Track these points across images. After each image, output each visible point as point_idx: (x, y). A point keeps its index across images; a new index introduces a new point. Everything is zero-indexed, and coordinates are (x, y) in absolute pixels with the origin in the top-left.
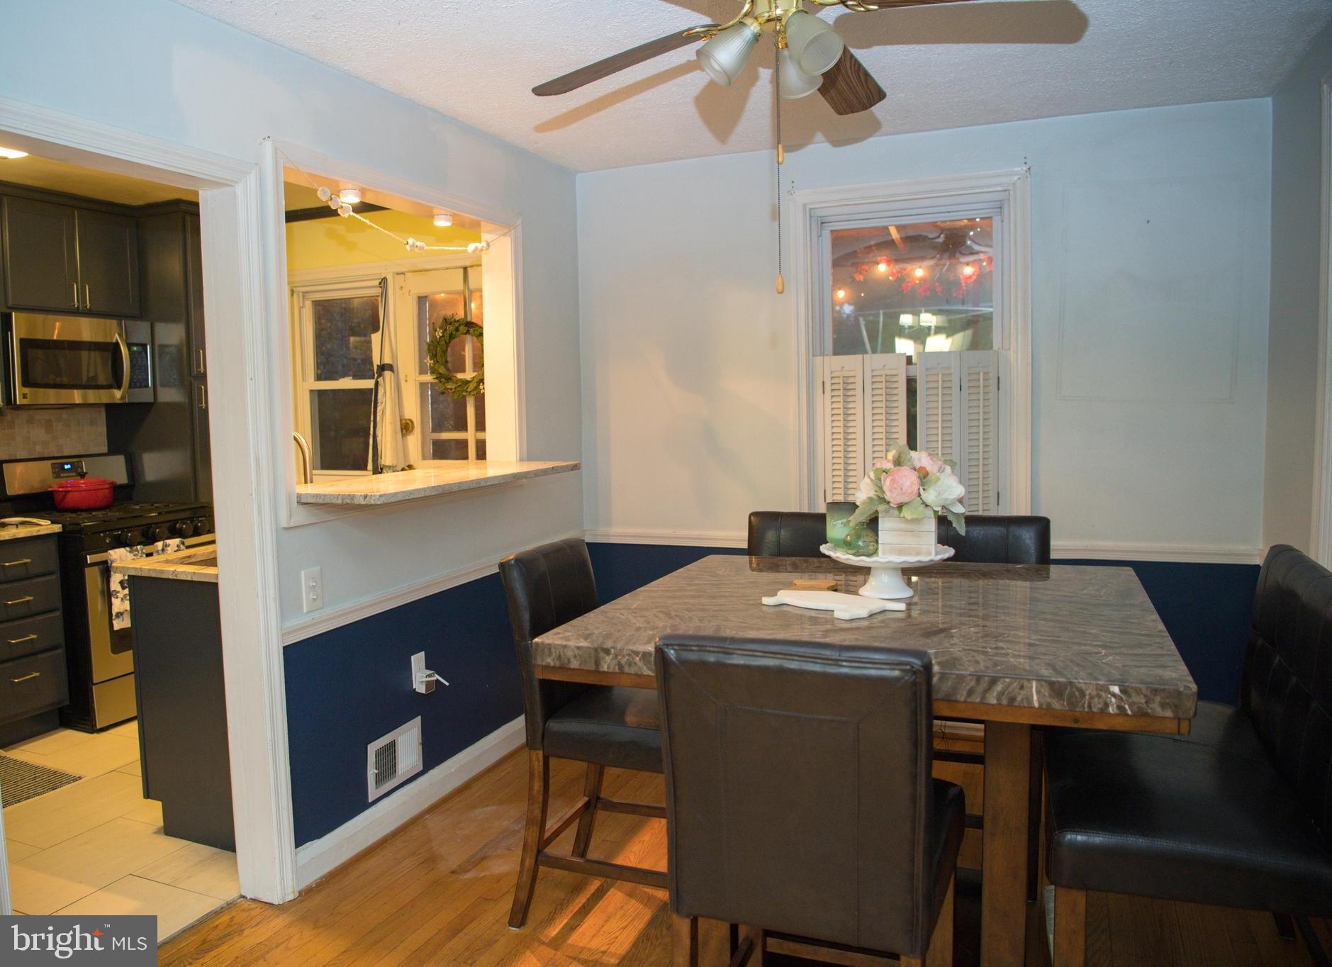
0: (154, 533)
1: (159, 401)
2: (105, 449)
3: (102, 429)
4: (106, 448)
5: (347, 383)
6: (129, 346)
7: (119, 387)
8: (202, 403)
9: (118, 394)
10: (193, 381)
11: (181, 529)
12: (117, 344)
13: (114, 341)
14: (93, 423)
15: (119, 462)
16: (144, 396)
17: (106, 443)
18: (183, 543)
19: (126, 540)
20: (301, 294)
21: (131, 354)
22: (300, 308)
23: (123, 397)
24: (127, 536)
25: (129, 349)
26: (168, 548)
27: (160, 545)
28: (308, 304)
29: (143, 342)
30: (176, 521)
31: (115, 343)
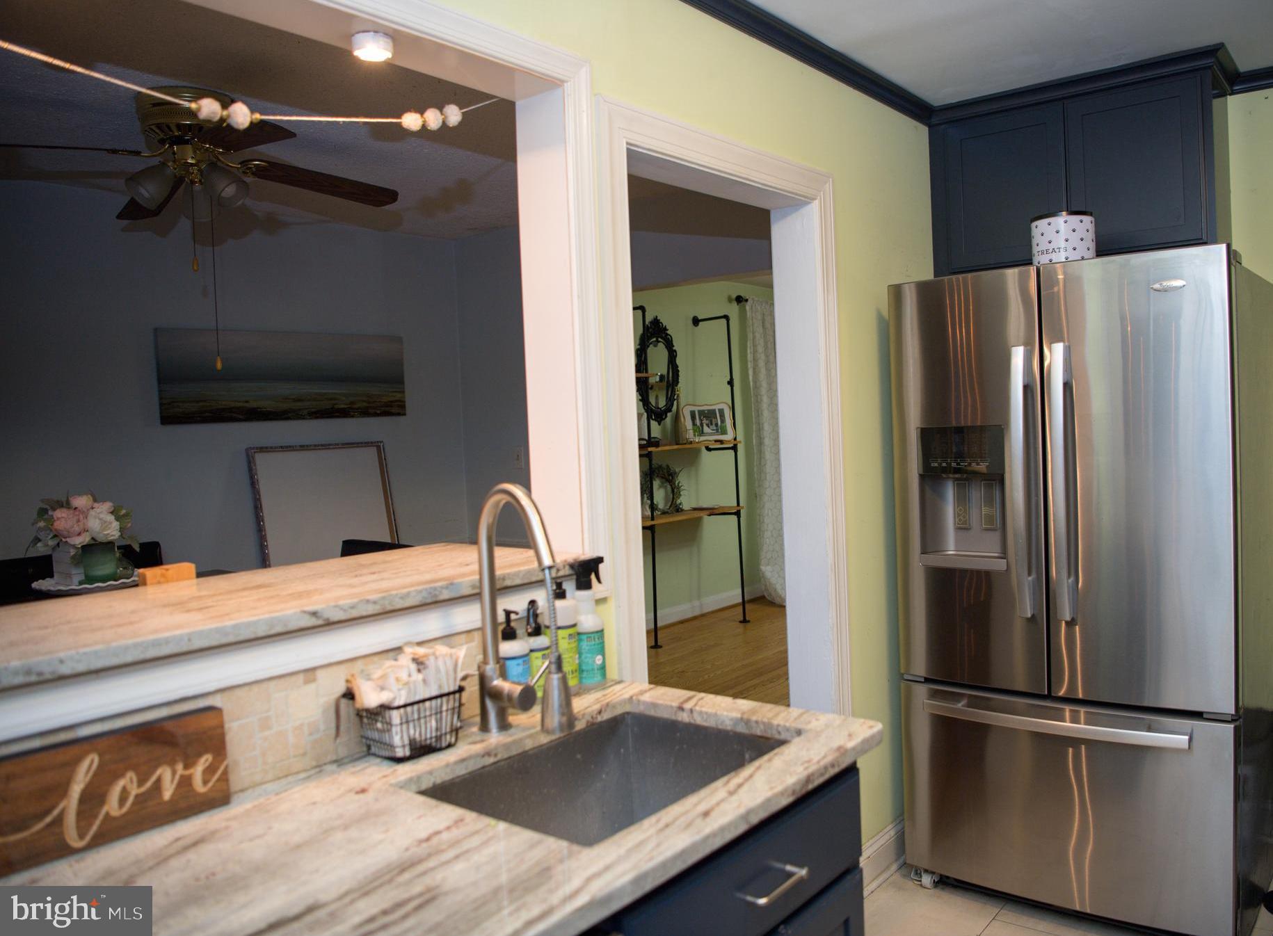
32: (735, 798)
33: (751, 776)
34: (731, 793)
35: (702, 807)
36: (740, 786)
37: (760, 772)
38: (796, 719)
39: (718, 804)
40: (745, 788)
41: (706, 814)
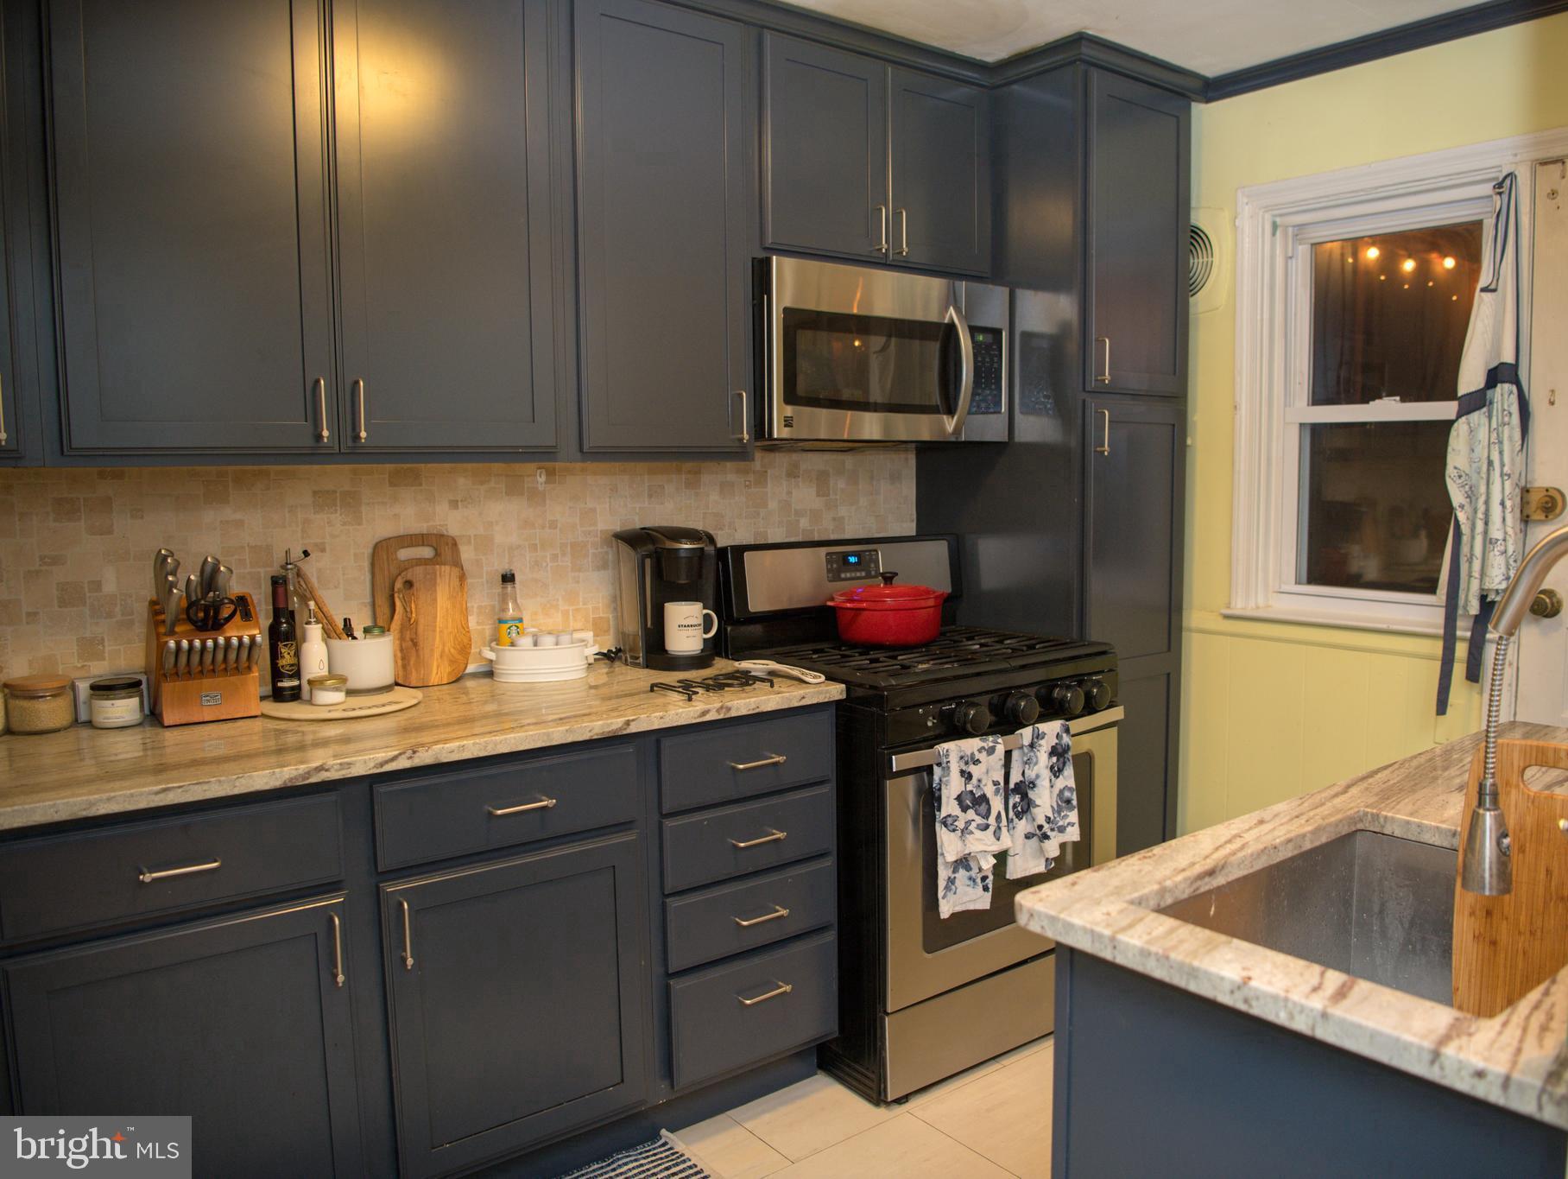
0: (1015, 710)
1: (1017, 439)
2: (910, 528)
3: (908, 489)
4: (914, 525)
5: (1388, 410)
6: (973, 330)
7: (951, 411)
8: (1103, 446)
9: (950, 424)
10: (1089, 400)
11: (1062, 701)
12: (952, 326)
13: (946, 321)
14: (895, 478)
15: (936, 553)
16: (991, 428)
17: (915, 517)
18: (1067, 730)
19: (965, 723)
20: (1290, 229)
21: (976, 346)
22: (1288, 258)
23: (957, 430)
24: (966, 715)
25: (973, 337)
26: (1042, 742)
27: (1026, 733)
28: (1303, 251)
29: (996, 325)
30: (1051, 684)
31: (947, 325)
32: (1234, 832)
33: (1217, 849)
34: (1239, 836)
35: (1266, 828)
36: (1229, 841)
37: (1206, 852)
38: (1141, 920)
39: (1251, 828)
40: (1223, 839)
41: (1261, 822)
